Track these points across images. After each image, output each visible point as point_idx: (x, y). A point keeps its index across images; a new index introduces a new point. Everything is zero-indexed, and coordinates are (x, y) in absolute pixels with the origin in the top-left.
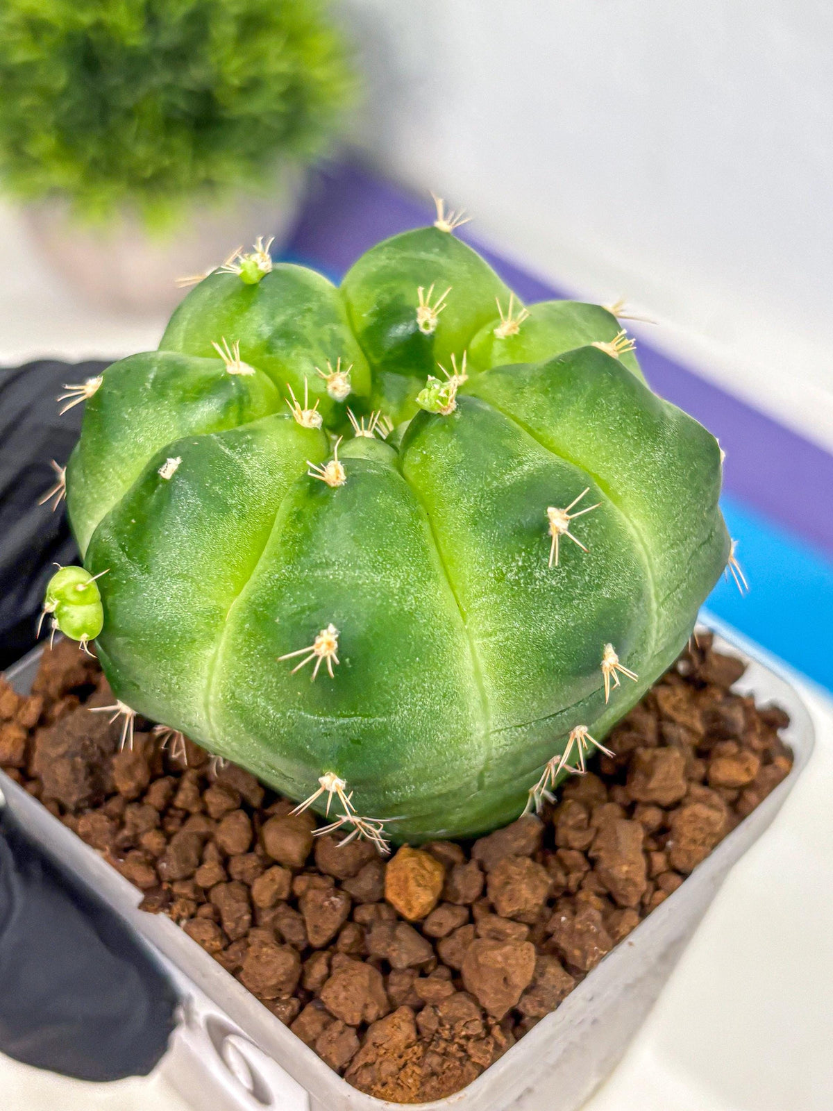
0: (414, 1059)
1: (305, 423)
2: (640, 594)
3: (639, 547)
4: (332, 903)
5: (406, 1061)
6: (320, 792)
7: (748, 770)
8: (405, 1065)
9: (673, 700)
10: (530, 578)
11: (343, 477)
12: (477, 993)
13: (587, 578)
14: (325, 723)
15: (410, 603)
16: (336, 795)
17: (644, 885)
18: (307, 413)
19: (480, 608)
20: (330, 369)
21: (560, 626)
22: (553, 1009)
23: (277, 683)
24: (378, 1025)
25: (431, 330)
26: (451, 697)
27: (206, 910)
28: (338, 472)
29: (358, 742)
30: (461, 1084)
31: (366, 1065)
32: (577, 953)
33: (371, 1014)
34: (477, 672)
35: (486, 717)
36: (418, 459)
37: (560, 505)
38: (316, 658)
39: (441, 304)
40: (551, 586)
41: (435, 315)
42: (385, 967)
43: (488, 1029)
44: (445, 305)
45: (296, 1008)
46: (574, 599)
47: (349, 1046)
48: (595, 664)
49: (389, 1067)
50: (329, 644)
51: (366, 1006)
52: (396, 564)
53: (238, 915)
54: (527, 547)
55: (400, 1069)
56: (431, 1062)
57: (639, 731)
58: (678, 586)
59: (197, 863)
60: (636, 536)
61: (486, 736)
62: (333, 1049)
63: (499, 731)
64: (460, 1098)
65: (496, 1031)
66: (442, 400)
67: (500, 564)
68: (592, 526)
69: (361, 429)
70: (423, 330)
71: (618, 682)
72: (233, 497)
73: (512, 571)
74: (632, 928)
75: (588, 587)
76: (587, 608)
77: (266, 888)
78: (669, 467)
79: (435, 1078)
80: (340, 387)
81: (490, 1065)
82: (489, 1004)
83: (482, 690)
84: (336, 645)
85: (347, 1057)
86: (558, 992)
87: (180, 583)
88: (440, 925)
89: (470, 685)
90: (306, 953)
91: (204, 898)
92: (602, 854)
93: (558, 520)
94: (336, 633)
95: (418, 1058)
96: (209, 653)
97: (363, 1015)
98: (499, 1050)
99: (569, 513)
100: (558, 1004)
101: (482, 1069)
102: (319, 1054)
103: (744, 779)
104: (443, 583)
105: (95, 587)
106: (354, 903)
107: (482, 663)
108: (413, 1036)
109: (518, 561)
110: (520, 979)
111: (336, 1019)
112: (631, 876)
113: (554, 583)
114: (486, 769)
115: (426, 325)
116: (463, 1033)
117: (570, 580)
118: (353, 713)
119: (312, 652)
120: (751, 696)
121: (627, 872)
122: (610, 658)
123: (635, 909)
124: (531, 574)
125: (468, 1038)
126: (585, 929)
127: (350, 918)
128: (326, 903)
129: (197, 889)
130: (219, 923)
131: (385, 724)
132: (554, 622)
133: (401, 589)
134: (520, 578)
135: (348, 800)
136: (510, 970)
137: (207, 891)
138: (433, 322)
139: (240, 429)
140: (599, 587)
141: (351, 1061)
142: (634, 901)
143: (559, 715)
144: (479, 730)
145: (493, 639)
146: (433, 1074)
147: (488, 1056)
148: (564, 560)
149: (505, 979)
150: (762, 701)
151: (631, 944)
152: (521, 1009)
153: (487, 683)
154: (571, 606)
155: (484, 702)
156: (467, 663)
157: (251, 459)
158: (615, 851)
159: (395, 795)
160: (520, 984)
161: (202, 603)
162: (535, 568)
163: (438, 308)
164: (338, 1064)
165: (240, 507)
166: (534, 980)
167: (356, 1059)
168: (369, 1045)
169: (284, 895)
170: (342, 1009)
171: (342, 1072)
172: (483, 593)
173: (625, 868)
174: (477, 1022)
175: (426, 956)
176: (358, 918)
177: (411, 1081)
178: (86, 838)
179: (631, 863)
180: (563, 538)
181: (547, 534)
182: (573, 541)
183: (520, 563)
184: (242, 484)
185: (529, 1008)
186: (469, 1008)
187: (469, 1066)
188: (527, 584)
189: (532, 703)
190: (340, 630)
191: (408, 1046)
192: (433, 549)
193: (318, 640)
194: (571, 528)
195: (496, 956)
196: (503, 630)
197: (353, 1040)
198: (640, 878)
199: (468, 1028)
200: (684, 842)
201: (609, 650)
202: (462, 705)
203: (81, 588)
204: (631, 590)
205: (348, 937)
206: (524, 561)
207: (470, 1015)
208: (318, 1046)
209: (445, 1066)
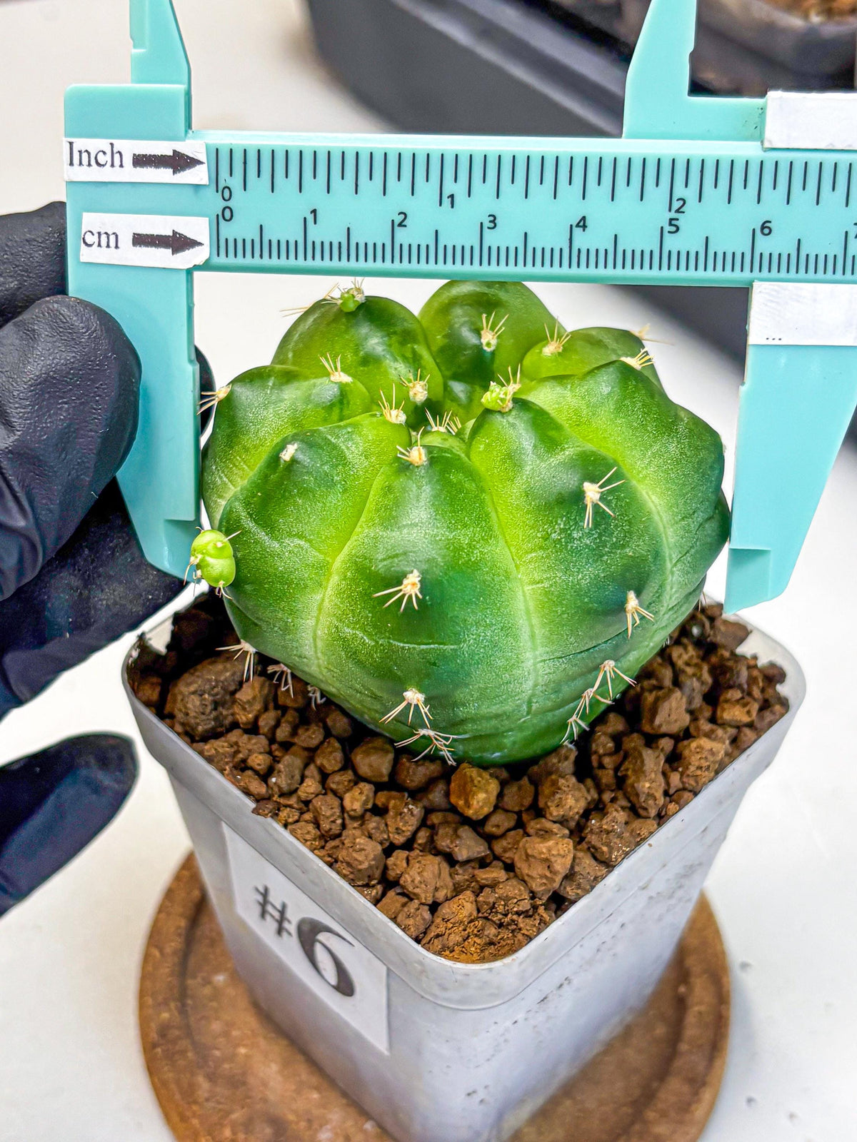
0: (475, 932)
1: (394, 420)
2: (657, 555)
3: (656, 518)
4: (409, 810)
5: (469, 933)
6: (404, 704)
7: (749, 712)
8: (467, 938)
9: (685, 657)
10: (570, 538)
11: (424, 458)
12: (526, 878)
13: (614, 539)
14: (409, 649)
15: (476, 555)
16: (417, 706)
17: (661, 801)
18: (394, 412)
19: (530, 562)
20: (412, 378)
21: (592, 576)
22: (588, 892)
23: (372, 617)
24: (446, 904)
25: (492, 348)
26: (508, 630)
27: (308, 816)
28: (420, 454)
29: (434, 664)
30: (513, 950)
31: (437, 936)
32: (605, 849)
33: (441, 895)
34: (528, 612)
35: (534, 649)
36: (482, 446)
37: (593, 480)
38: (404, 595)
39: (501, 328)
40: (587, 545)
41: (495, 336)
42: (450, 860)
43: (535, 908)
44: (503, 328)
45: (380, 893)
46: (604, 555)
47: (424, 919)
48: (620, 607)
49: (455, 938)
50: (414, 584)
51: (436, 889)
52: (465, 526)
53: (332, 819)
54: (568, 513)
55: (464, 940)
56: (489, 934)
57: (657, 679)
58: (688, 552)
59: (299, 782)
60: (654, 508)
61: (534, 665)
62: (411, 921)
63: (545, 661)
64: (513, 960)
65: (541, 910)
66: (502, 400)
67: (546, 527)
68: (618, 499)
69: (436, 426)
70: (485, 348)
71: (638, 622)
72: (338, 475)
73: (555, 532)
74: (651, 833)
75: (615, 546)
76: (614, 561)
77: (356, 800)
78: (681, 455)
79: (492, 946)
80: (419, 393)
81: (536, 936)
82: (536, 886)
83: (532, 626)
84: (419, 586)
85: (422, 929)
86: (592, 878)
87: (297, 541)
88: (498, 826)
89: (522, 622)
90: (389, 850)
91: (305, 809)
92: (629, 773)
93: (592, 492)
94: (419, 576)
95: (479, 931)
96: (318, 597)
97: (434, 896)
98: (544, 924)
99: (601, 487)
100: (593, 888)
101: (530, 939)
102: (399, 926)
103: (746, 719)
104: (502, 543)
105: (229, 545)
106: (428, 811)
107: (531, 604)
108: (475, 913)
109: (560, 524)
110: (561, 866)
111: (411, 900)
112: (652, 791)
113: (588, 542)
114: (533, 695)
115: (488, 344)
116: (515, 909)
117: (601, 540)
118: (431, 641)
119: (401, 590)
120: (755, 658)
121: (649, 788)
122: (632, 602)
123: (654, 819)
124: (570, 535)
125: (518, 913)
126: (611, 829)
127: (423, 823)
128: (406, 810)
129: (300, 800)
130: (318, 826)
131: (455, 650)
132: (587, 574)
133: (469, 545)
134: (561, 538)
135: (426, 710)
136: (553, 859)
137: (307, 803)
138: (494, 342)
139: (342, 424)
140: (623, 547)
141: (425, 933)
142: (653, 812)
143: (591, 650)
144: (528, 659)
145: (540, 585)
146: (491, 943)
147: (535, 929)
148: (596, 525)
149: (549, 867)
150: (763, 661)
151: (650, 845)
152: (562, 893)
153: (535, 621)
154: (601, 560)
155: (533, 636)
156: (521, 606)
157: (351, 446)
158: (640, 771)
159: (462, 712)
160: (561, 871)
161: (314, 556)
162: (574, 530)
163: (498, 330)
164: (414, 935)
165: (343, 483)
166: (572, 867)
167: (428, 931)
168: (438, 920)
169: (370, 806)
170: (417, 891)
171: (418, 940)
172: (533, 550)
173: (647, 785)
174: (526, 901)
175: (483, 852)
176: (429, 823)
177: (473, 949)
178: (209, 760)
179: (652, 781)
180: (596, 506)
181: (583, 503)
182: (604, 510)
183: (562, 526)
184: (344, 465)
185: (570, 892)
186: (520, 890)
187: (520, 937)
188: (566, 543)
189: (571, 638)
190: (422, 574)
191: (471, 921)
192: (493, 515)
193: (405, 582)
194: (601, 499)
195: (541, 847)
196: (547, 579)
197: (427, 915)
198: (659, 794)
199: (518, 905)
200: (692, 768)
201: (631, 595)
202: (516, 638)
203: (220, 545)
204: (649, 551)
205: (422, 837)
206: (565, 525)
207: (521, 895)
208: (399, 919)
209: (499, 937)
